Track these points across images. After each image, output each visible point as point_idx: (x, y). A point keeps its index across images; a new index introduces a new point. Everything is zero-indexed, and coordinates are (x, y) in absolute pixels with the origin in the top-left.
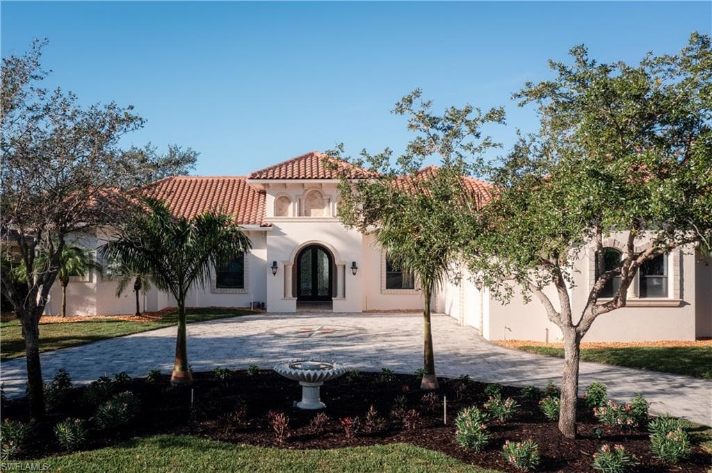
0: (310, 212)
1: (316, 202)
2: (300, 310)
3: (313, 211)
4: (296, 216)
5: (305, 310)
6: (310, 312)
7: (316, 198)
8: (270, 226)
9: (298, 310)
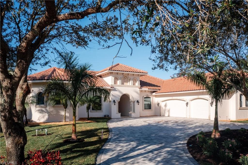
0: (124, 83)
1: (126, 80)
2: (122, 117)
3: (125, 83)
4: (121, 85)
5: (123, 117)
6: (125, 118)
7: (125, 78)
8: (113, 87)
9: (121, 117)
